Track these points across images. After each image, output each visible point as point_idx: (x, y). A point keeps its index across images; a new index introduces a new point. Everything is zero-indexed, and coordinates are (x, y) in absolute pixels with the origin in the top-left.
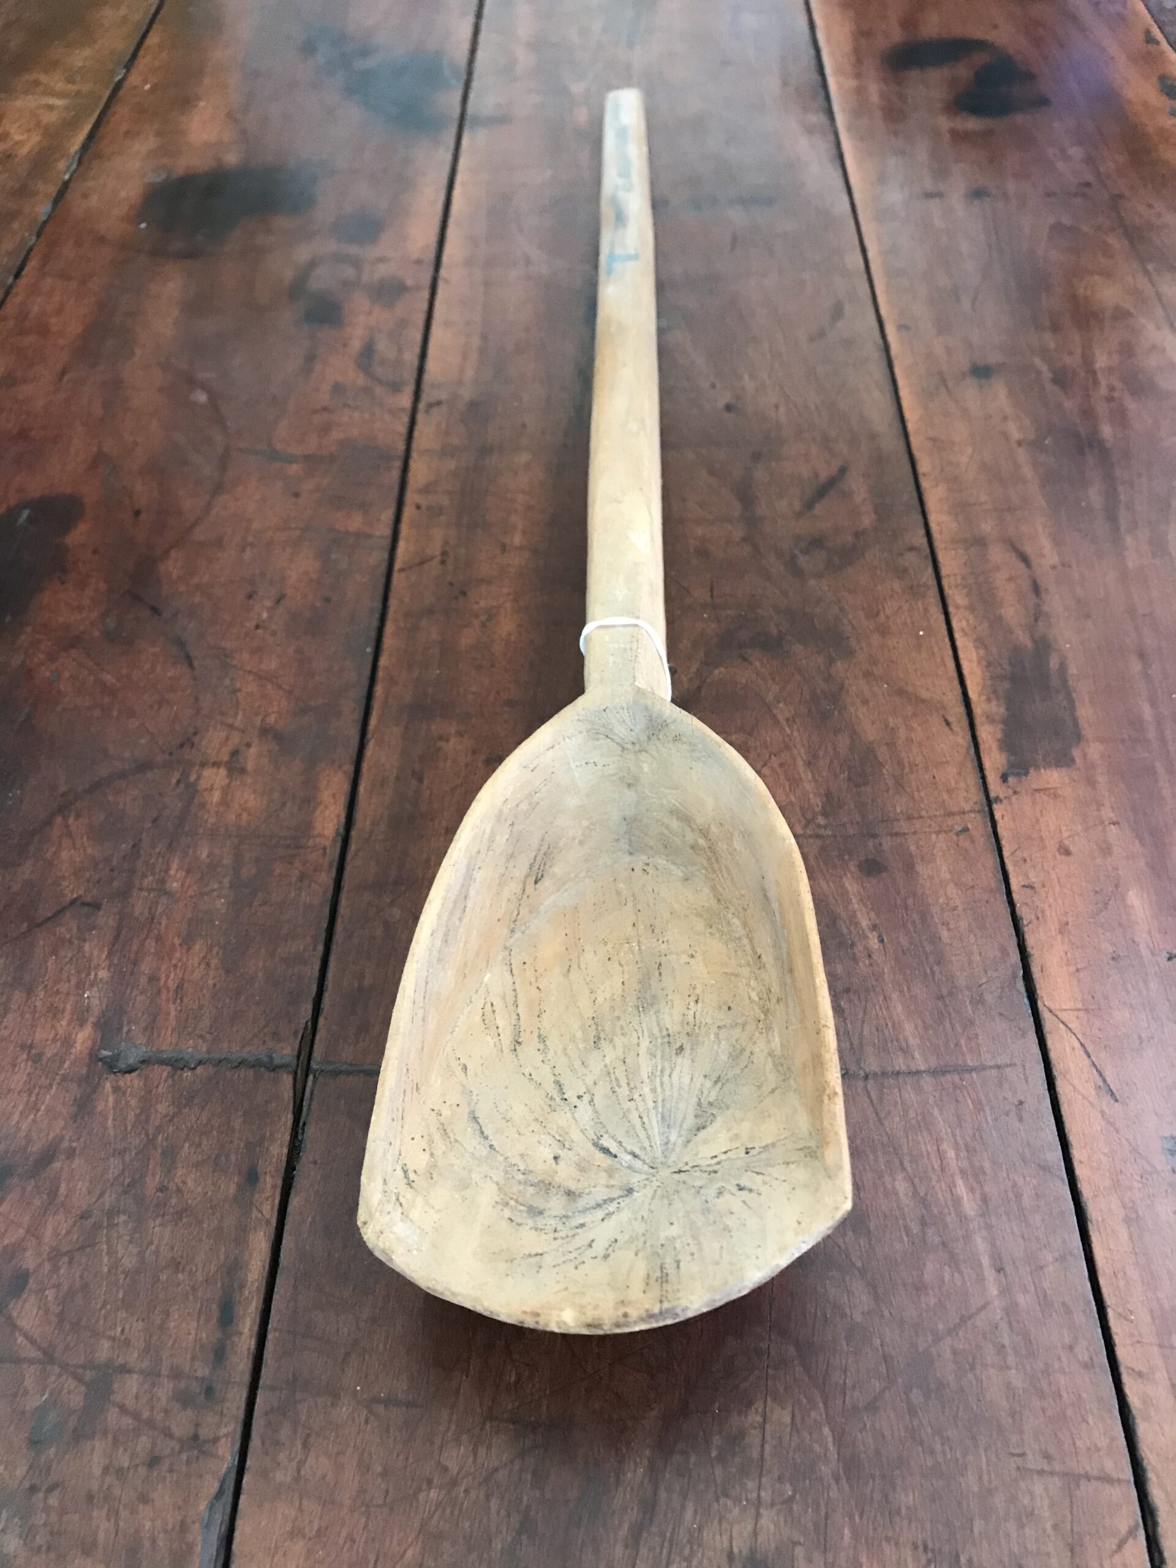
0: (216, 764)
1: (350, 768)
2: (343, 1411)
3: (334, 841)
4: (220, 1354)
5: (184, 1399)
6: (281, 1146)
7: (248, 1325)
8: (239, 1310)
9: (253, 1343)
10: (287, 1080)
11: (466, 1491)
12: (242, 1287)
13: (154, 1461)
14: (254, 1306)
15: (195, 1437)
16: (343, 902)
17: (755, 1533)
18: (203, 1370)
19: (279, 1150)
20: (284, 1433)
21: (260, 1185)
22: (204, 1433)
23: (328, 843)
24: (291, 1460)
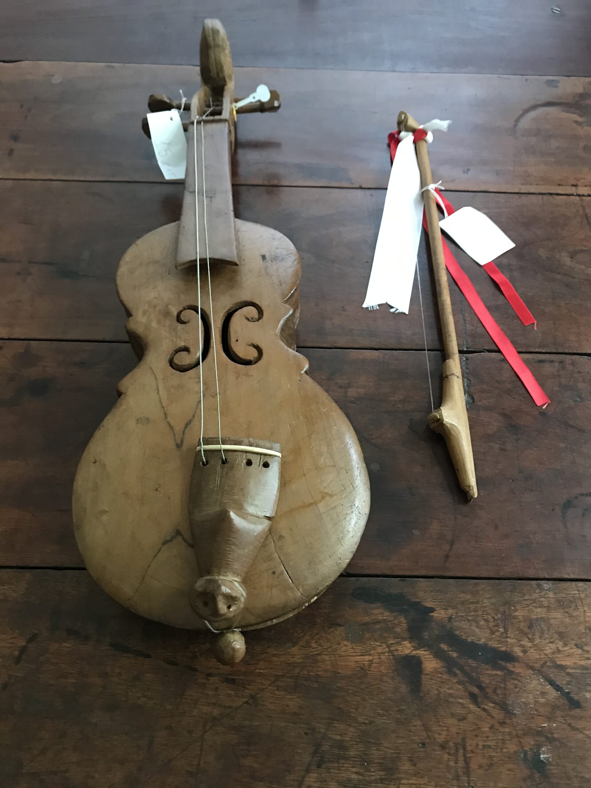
4: (552, 362)
5: (564, 368)
7: (543, 357)
8: (540, 359)
13: (580, 372)
15: (572, 364)
18: (556, 365)
22: (570, 362)
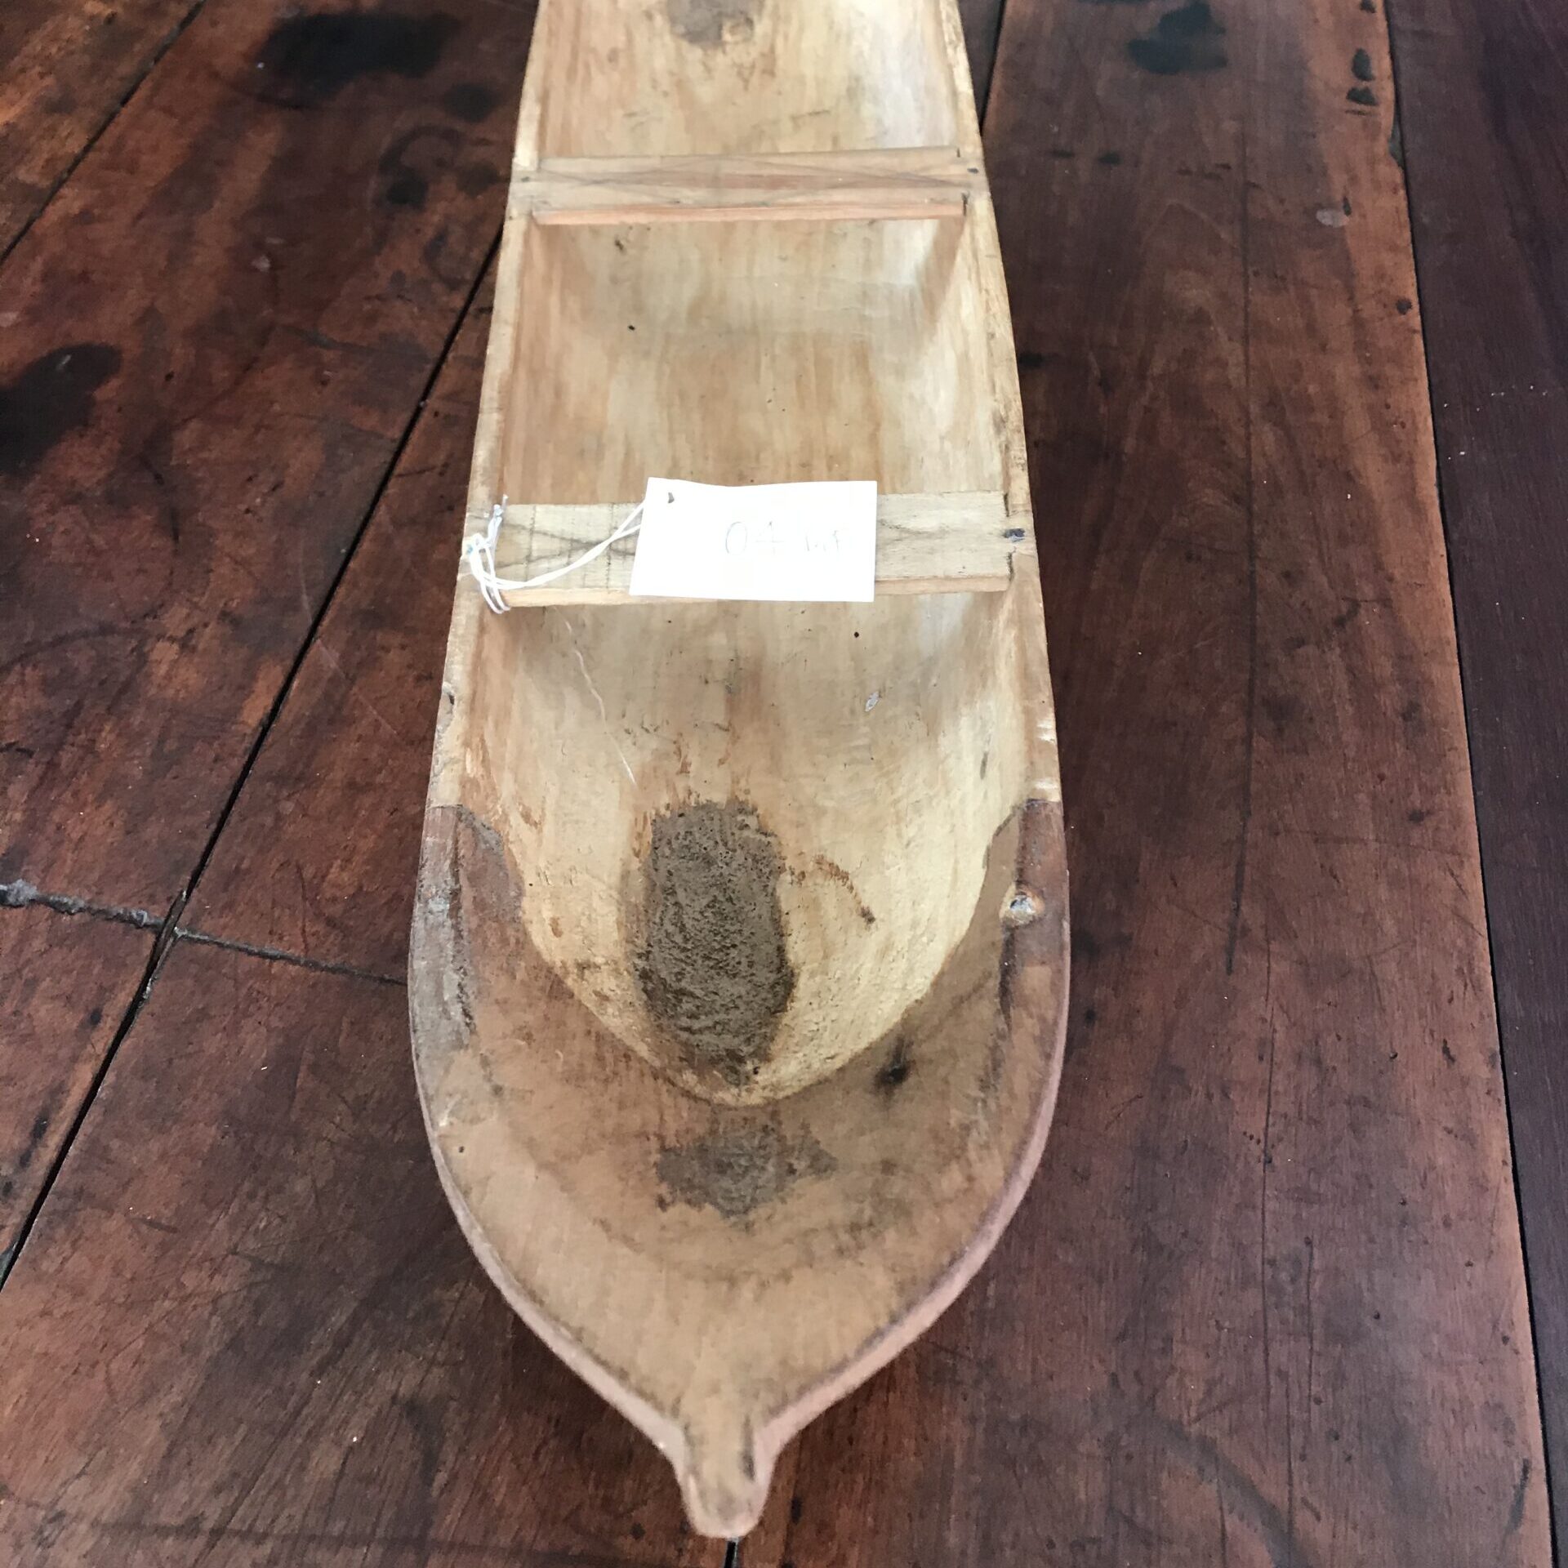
0: (172, 639)
1: (290, 663)
2: (112, 1224)
3: (255, 730)
6: (128, 995)
9: (55, 1155)
10: (150, 938)
11: (195, 1307)
12: (60, 1107)
14: (64, 1127)
16: (247, 788)
17: (421, 1384)
19: (124, 998)
20: (60, 1232)
21: (101, 1025)
23: (249, 731)
24: (59, 1255)
